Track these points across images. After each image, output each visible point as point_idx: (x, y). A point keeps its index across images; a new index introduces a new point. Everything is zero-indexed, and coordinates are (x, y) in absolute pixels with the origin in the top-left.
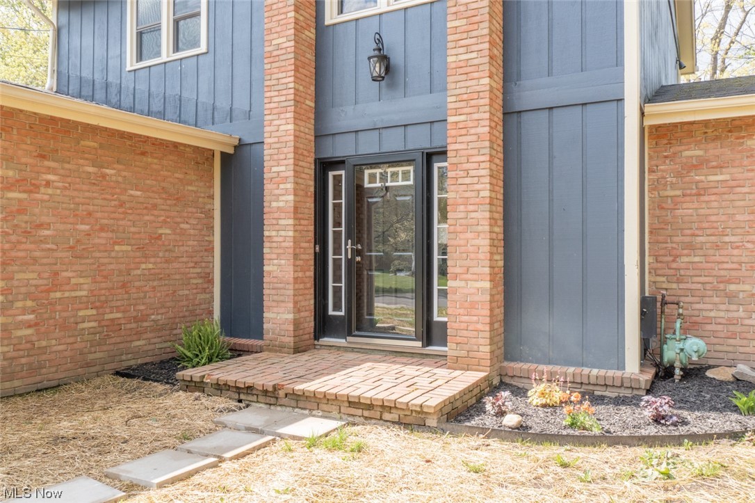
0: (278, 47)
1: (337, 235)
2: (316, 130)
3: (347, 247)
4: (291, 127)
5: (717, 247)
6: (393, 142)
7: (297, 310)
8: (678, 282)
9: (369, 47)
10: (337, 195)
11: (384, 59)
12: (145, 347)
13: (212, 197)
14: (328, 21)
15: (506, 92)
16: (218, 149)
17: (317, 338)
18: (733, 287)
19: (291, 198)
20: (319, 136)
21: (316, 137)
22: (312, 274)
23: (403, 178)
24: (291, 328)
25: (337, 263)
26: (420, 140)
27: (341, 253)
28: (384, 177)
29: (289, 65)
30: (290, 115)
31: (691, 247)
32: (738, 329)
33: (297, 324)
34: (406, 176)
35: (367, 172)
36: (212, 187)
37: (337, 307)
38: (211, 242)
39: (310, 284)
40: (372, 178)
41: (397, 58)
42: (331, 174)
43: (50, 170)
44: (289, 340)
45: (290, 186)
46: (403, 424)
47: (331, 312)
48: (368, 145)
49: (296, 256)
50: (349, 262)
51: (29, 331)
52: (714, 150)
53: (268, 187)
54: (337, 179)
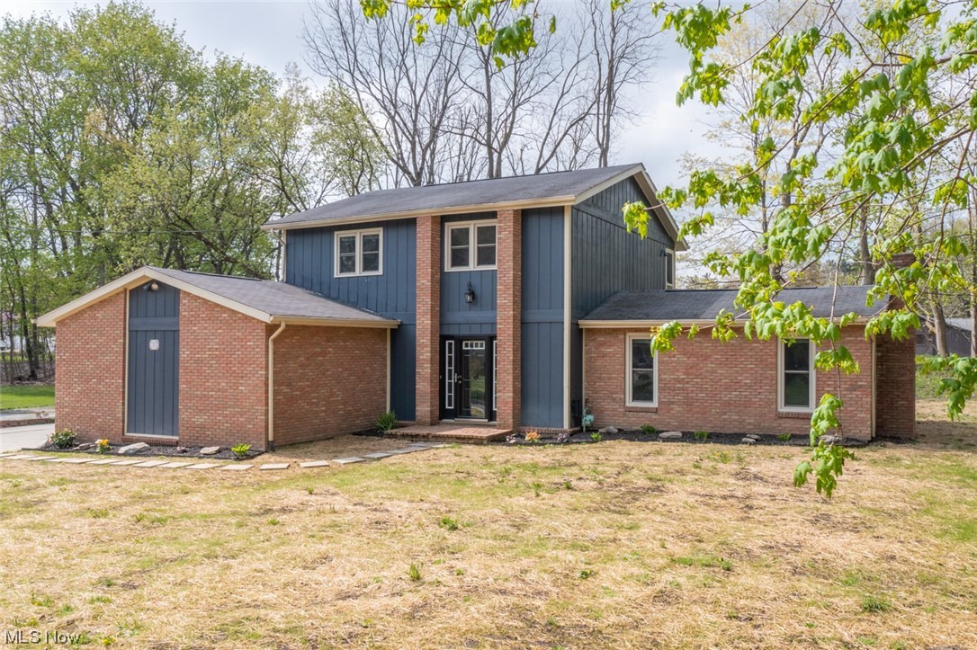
0: (423, 284)
1: (450, 370)
2: (440, 321)
3: (455, 377)
4: (429, 322)
5: (609, 379)
6: (476, 331)
7: (432, 406)
8: (596, 393)
9: (465, 289)
10: (450, 352)
11: (472, 294)
12: (361, 423)
13: (386, 350)
14: (446, 270)
15: (522, 314)
16: (389, 327)
17: (440, 419)
18: (614, 396)
19: (429, 354)
20: (441, 324)
21: (440, 324)
22: (438, 389)
23: (480, 347)
24: (429, 414)
25: (450, 384)
26: (487, 331)
27: (452, 380)
28: (472, 346)
29: (429, 292)
30: (429, 316)
31: (600, 378)
32: (616, 413)
33: (432, 412)
34: (481, 346)
35: (464, 342)
36: (386, 344)
37: (450, 405)
38: (386, 373)
39: (437, 394)
40: (467, 345)
41: (478, 292)
42: (447, 342)
43: (330, 347)
44: (428, 420)
45: (429, 349)
46: (476, 444)
47: (447, 407)
48: (465, 331)
49: (431, 381)
50: (456, 384)
51: (324, 414)
52: (609, 338)
53: (418, 349)
54: (450, 344)
